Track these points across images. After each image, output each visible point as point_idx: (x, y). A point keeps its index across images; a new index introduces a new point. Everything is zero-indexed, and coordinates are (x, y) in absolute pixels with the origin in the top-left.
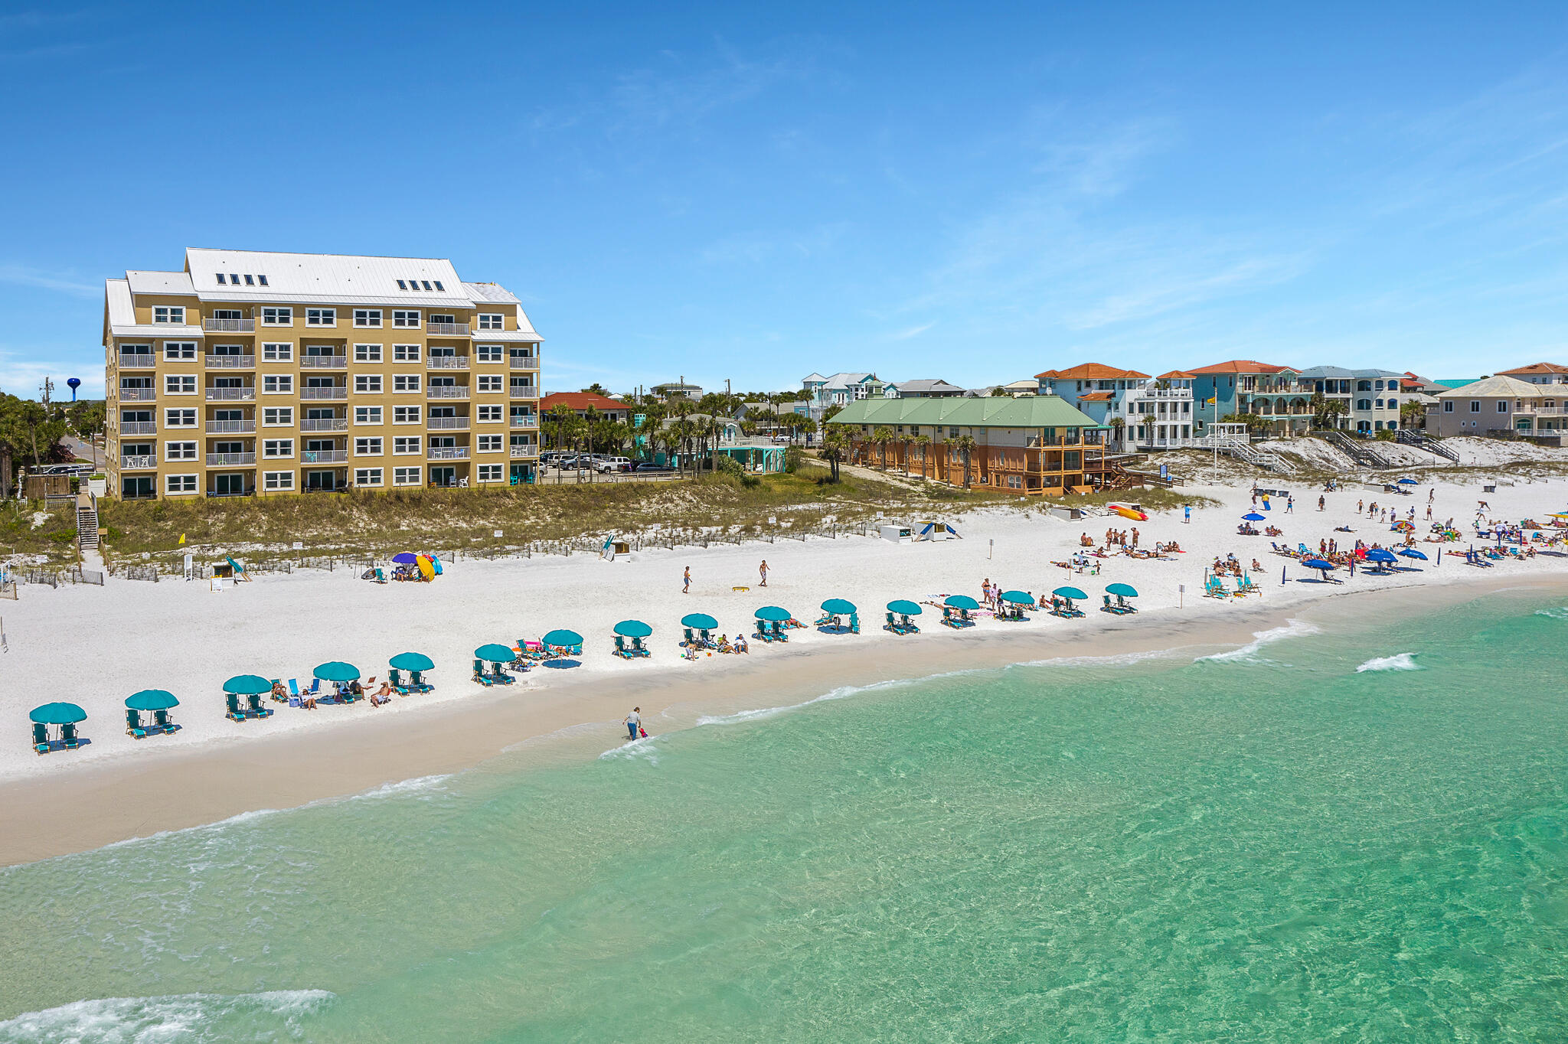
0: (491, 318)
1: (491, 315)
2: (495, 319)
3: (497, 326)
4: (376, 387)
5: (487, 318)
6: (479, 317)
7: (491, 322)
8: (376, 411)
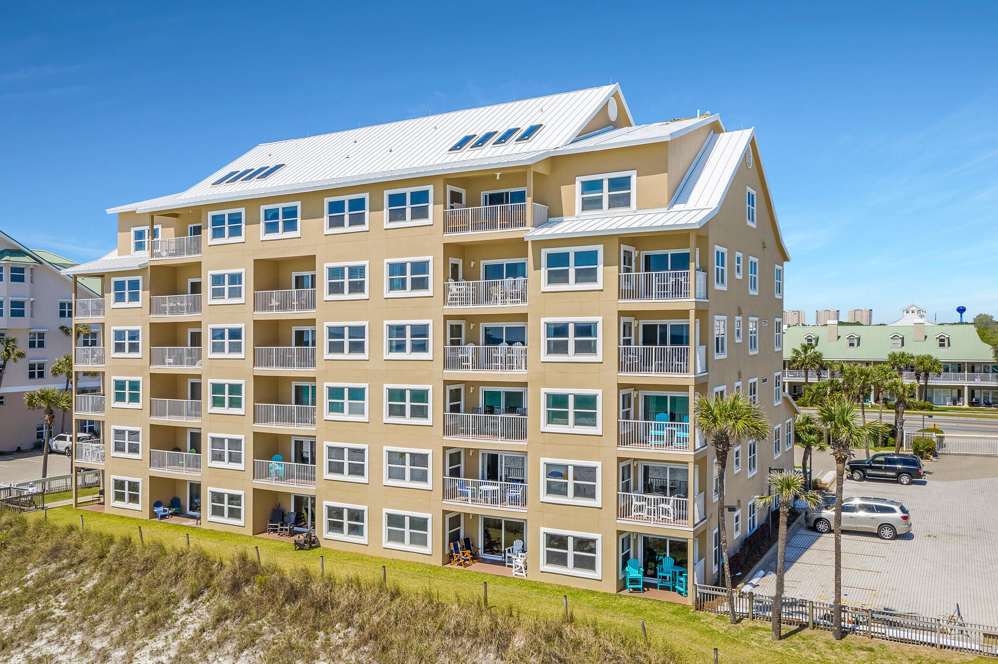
0: (606, 184)
1: (605, 177)
2: (615, 184)
3: (620, 201)
4: (357, 347)
5: (596, 186)
6: (578, 186)
7: (605, 194)
8: (357, 394)
